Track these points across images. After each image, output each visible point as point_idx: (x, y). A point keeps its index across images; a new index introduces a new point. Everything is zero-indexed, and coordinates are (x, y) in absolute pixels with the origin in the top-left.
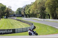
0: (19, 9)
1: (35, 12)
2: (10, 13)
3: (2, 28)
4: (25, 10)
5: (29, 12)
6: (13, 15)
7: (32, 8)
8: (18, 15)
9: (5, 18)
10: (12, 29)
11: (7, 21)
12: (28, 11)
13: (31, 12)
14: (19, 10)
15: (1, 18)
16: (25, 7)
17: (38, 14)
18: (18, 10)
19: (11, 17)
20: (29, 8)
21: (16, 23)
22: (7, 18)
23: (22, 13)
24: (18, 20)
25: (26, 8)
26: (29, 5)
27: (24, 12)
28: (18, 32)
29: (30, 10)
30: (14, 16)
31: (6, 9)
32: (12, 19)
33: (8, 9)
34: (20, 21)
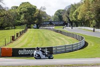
0: (59, 11)
1: (87, 18)
2: (43, 18)
3: (29, 45)
4: (69, 14)
5: (76, 17)
6: (48, 22)
7: (81, 11)
8: (57, 23)
9: (34, 28)
10: (47, 48)
11: (38, 34)
12: (74, 14)
13: (79, 17)
14: (59, 14)
15: (28, 28)
16: (70, 8)
17: (92, 19)
18: (57, 14)
19: (44, 25)
20: (76, 9)
21: (54, 36)
22: (38, 28)
23: (63, 19)
24: (57, 31)
25: (71, 11)
26: (75, 5)
27: (68, 18)
28: (57, 53)
29: (77, 13)
30: (51, 24)
31: (37, 12)
32: (47, 29)
33: (40, 11)
34: (61, 32)
